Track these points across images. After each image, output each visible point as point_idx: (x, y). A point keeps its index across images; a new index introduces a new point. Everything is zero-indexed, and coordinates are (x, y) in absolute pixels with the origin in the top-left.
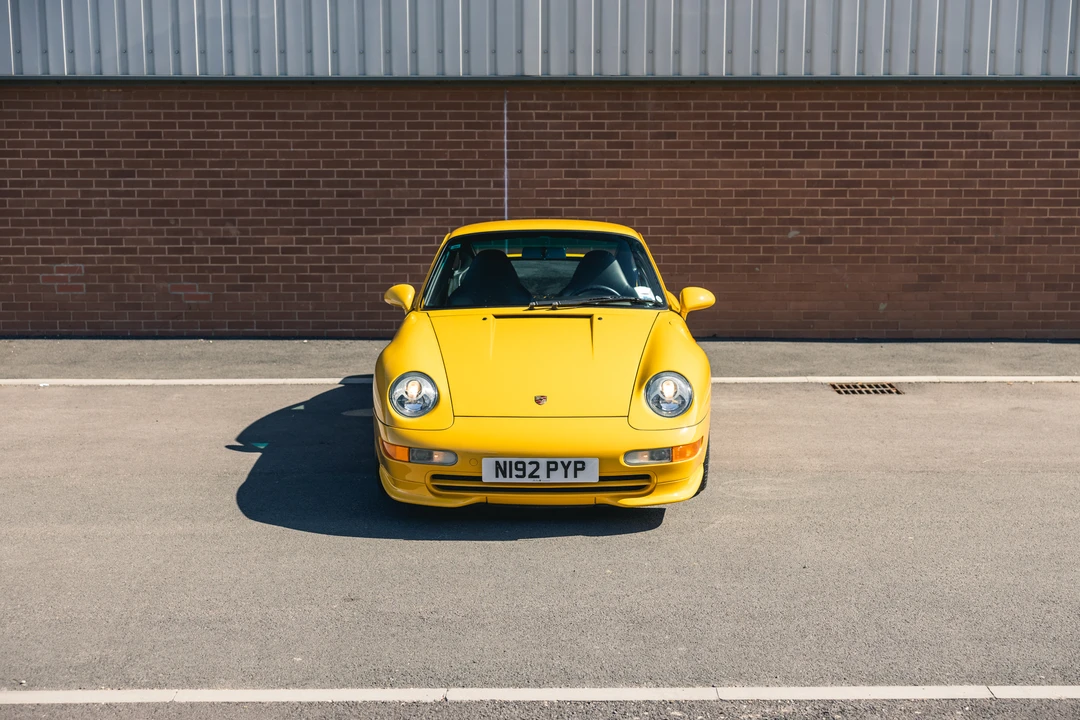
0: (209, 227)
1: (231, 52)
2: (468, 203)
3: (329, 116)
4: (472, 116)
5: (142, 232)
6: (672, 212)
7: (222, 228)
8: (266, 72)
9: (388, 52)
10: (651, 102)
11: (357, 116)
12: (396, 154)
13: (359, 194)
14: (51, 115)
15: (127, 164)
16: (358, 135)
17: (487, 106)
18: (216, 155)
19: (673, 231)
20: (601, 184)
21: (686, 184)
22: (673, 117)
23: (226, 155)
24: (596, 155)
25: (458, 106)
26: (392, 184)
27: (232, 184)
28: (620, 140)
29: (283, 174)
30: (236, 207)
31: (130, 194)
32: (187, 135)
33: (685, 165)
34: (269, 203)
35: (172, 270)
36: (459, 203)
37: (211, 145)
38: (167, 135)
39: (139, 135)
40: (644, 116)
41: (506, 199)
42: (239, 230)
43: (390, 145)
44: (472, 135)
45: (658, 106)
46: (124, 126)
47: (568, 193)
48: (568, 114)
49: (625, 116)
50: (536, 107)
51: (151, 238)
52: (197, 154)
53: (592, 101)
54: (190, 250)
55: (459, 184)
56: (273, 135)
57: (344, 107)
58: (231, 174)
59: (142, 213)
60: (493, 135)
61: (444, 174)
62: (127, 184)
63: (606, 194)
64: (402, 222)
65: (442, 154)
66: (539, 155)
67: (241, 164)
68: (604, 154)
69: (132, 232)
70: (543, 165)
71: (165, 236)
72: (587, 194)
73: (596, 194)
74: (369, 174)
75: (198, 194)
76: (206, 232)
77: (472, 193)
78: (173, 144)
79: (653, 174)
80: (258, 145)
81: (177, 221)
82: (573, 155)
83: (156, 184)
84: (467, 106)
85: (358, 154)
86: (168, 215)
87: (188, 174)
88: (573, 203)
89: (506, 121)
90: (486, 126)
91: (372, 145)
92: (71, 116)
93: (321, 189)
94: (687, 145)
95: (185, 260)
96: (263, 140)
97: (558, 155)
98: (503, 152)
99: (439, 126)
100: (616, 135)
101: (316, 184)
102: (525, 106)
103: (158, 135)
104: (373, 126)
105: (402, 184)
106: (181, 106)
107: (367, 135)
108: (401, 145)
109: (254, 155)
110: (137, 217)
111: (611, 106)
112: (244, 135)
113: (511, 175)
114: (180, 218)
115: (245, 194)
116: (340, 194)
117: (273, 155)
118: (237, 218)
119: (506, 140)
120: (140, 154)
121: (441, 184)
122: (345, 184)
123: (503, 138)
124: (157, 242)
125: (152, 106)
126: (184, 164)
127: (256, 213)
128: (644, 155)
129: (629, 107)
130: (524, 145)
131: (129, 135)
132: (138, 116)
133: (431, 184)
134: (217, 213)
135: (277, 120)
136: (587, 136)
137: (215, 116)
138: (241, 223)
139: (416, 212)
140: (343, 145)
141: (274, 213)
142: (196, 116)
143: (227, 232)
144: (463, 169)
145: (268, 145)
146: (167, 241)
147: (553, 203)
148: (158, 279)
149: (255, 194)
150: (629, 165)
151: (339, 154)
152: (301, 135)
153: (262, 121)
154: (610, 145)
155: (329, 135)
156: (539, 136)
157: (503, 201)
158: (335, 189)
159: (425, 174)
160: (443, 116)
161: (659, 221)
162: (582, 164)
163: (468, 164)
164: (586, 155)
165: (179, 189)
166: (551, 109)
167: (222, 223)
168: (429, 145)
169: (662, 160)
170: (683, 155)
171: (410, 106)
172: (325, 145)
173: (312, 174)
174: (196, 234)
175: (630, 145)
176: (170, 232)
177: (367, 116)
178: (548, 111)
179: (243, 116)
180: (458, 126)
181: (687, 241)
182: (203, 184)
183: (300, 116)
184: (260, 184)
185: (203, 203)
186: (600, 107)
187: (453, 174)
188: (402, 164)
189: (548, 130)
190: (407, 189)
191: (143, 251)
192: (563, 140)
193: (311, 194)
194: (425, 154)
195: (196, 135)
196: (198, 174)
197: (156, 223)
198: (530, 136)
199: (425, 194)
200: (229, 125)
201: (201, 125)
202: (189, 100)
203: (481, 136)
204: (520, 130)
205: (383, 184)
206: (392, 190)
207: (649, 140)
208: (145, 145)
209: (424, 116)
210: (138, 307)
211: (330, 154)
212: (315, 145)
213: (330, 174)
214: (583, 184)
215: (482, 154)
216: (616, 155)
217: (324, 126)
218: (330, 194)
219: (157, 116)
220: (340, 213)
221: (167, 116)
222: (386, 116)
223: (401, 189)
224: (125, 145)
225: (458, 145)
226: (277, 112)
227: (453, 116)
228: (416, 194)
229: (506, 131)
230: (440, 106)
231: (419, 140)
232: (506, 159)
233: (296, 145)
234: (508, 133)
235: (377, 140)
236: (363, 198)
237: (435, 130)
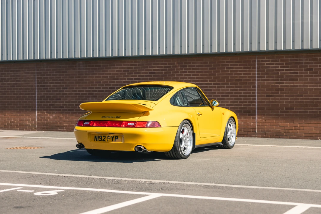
1: (174, 47)
2: (244, 93)
3: (203, 66)
4: (246, 65)
6: (312, 96)
8: (183, 53)
9: (219, 45)
10: (304, 58)
11: (211, 66)
12: (222, 77)
13: (211, 90)
14: (127, 68)
16: (211, 72)
17: (250, 61)
19: (313, 102)
20: (287, 86)
21: (317, 86)
22: (312, 63)
24: (286, 76)
25: (241, 62)
26: (221, 87)
28: (294, 71)
32: (162, 73)
33: (317, 80)
36: (241, 93)
37: (169, 75)
38: (157, 73)
39: (150, 73)
40: (302, 63)
41: (256, 91)
43: (220, 74)
44: (246, 71)
45: (307, 60)
46: (146, 70)
47: (276, 90)
48: (277, 63)
49: (296, 63)
50: (266, 61)
53: (285, 59)
55: (241, 87)
56: (186, 72)
57: (207, 63)
60: (252, 71)
61: (237, 84)
63: (290, 89)
64: (224, 99)
65: (236, 77)
66: (267, 77)
68: (288, 76)
70: (268, 80)
72: (283, 90)
73: (286, 89)
74: (214, 84)
77: (245, 90)
78: (159, 76)
79: (305, 83)
80: (182, 75)
82: (278, 77)
84: (245, 62)
85: (211, 78)
88: (278, 93)
89: (256, 66)
90: (250, 68)
91: (215, 75)
92: (132, 68)
94: (317, 73)
97: (273, 77)
99: (235, 68)
100: (292, 70)
102: (263, 61)
103: (155, 73)
104: (215, 69)
105: (224, 87)
106: (161, 64)
107: (214, 72)
108: (224, 74)
109: (181, 78)
111: (291, 60)
112: (178, 72)
113: (258, 83)
117: (186, 78)
119: (256, 72)
121: (236, 87)
122: (207, 87)
123: (255, 72)
125: (153, 64)
128: (302, 76)
129: (297, 60)
130: (262, 74)
131: (147, 73)
132: (150, 67)
133: (233, 87)
135: (188, 68)
136: (283, 70)
137: (170, 67)
139: (228, 96)
140: (207, 75)
142: (165, 67)
144: (243, 82)
145: (185, 75)
147: (272, 93)
150: (297, 80)
151: (205, 78)
152: (194, 72)
153: (183, 68)
154: (290, 73)
156: (267, 71)
157: (255, 92)
159: (231, 84)
160: (237, 65)
161: (308, 99)
162: (281, 80)
164: (282, 77)
166: (271, 62)
168: (232, 74)
169: (308, 78)
170: (316, 76)
171: (227, 62)
172: (201, 75)
175: (297, 73)
177: (214, 66)
178: (270, 62)
179: (178, 66)
180: (241, 68)
181: (317, 106)
183: (194, 66)
186: (287, 60)
187: (240, 84)
188: (224, 81)
189: (270, 69)
190: (225, 88)
192: (275, 72)
194: (231, 77)
195: (165, 73)
198: (264, 71)
199: (231, 90)
200: (174, 70)
201: (166, 70)
202: (164, 62)
203: (248, 71)
204: (261, 69)
205: (218, 87)
206: (221, 89)
207: (304, 71)
208: (151, 76)
209: (231, 65)
211: (203, 78)
212: (198, 75)
214: (281, 86)
215: (249, 77)
216: (293, 76)
217: (201, 69)
219: (155, 67)
221: (157, 67)
222: (219, 65)
223: (224, 88)
224: (146, 76)
225: (241, 74)
226: (188, 65)
227: (240, 65)
228: (228, 90)
229: (256, 69)
230: (236, 62)
231: (229, 73)
232: (256, 78)
233: (193, 75)
234: (257, 70)
235: (216, 73)
236: (212, 91)
237: (234, 69)
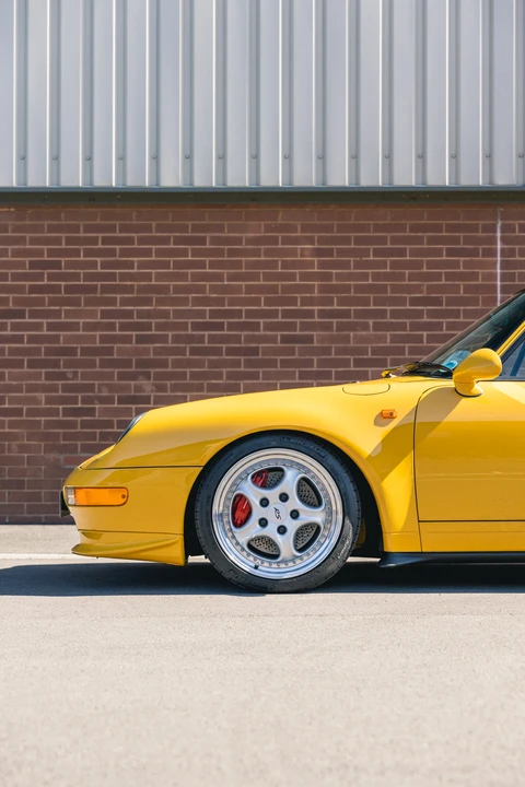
0: (116, 381)
1: (156, 158)
3: (274, 241)
4: (456, 241)
5: (31, 389)
7: (133, 383)
8: (200, 182)
9: (355, 157)
11: (310, 241)
12: (358, 289)
13: (310, 339)
15: (16, 301)
16: (310, 264)
17: (475, 228)
18: (130, 289)
23: (141, 289)
25: (438, 228)
26: (352, 327)
27: (148, 327)
29: (214, 314)
30: (152, 356)
31: (19, 339)
32: (94, 264)
34: (194, 351)
35: (66, 437)
37: (124, 277)
38: (69, 265)
39: (33, 265)
42: (154, 385)
43: (350, 277)
44: (456, 265)
46: (16, 253)
51: (42, 396)
52: (105, 289)
54: (91, 412)
55: (439, 326)
56: (202, 265)
57: (293, 229)
58: (148, 314)
59: (32, 364)
60: (482, 265)
61: (419, 314)
62: (15, 327)
65: (418, 289)
67: (160, 302)
69: (18, 389)
71: (60, 393)
74: (323, 314)
75: (103, 339)
76: (111, 388)
78: (76, 277)
80: (184, 277)
81: (75, 373)
83: (51, 327)
84: (451, 228)
85: (310, 289)
86: (64, 367)
87: (92, 314)
89: (499, 247)
90: (474, 253)
91: (328, 277)
93: (262, 333)
95: (85, 424)
96: (190, 271)
98: (495, 286)
99: (414, 253)
101: (256, 327)
102: (523, 229)
103: (57, 265)
104: (329, 253)
105: (365, 327)
106: (88, 229)
107: (322, 265)
108: (365, 277)
109: (177, 289)
110: (26, 369)
112: (166, 265)
114: (79, 370)
115: (163, 339)
116: (285, 339)
117: (201, 289)
118: (152, 371)
119: (499, 271)
120: (33, 289)
121: (415, 327)
122: (292, 326)
123: (496, 269)
124: (49, 401)
125: (52, 229)
126: (89, 302)
127: (177, 364)
131: (21, 265)
132: (34, 241)
133: (402, 327)
134: (128, 363)
135: (207, 246)
137: (130, 241)
138: (158, 376)
140: (292, 277)
141: (200, 364)
142: (106, 241)
143: (138, 388)
144: (444, 307)
145: (196, 277)
146: (62, 400)
148: (49, 449)
149: (177, 339)
151: (286, 289)
152: (238, 265)
153: (189, 247)
155: (273, 265)
158: (279, 333)
159: (394, 314)
160: (419, 241)
163: (450, 302)
165: (81, 333)
167: (134, 377)
168: (401, 277)
171: (378, 228)
172: (268, 277)
173: (250, 314)
174: (100, 391)
176: (66, 388)
177: (323, 241)
179: (166, 241)
180: (438, 253)
182: (111, 327)
183: (238, 241)
184: (184, 326)
185: (110, 351)
187: (431, 314)
188: (366, 302)
190: (372, 332)
191: (31, 412)
193: (249, 339)
194: (395, 289)
195: (105, 265)
196: (105, 314)
197: (49, 376)
199: (394, 339)
200: (148, 253)
201: (112, 253)
202: (98, 222)
203: (466, 265)
204: (518, 258)
205: (341, 327)
206: (352, 334)
208: (41, 277)
209: (395, 240)
210: (20, 484)
211: (274, 289)
212: (255, 277)
213: (274, 314)
215: (468, 289)
217: (268, 252)
218: (273, 339)
219: (57, 241)
220: (285, 363)
221: (69, 241)
222: (347, 241)
223: (363, 333)
224: (16, 277)
225: (437, 277)
226: (208, 235)
227: (431, 241)
228: (382, 339)
229: (499, 259)
230: (414, 228)
231: (388, 270)
232: (499, 295)
233: (232, 278)
234: (502, 262)
235: (334, 271)
236: (315, 344)
237: (408, 258)
